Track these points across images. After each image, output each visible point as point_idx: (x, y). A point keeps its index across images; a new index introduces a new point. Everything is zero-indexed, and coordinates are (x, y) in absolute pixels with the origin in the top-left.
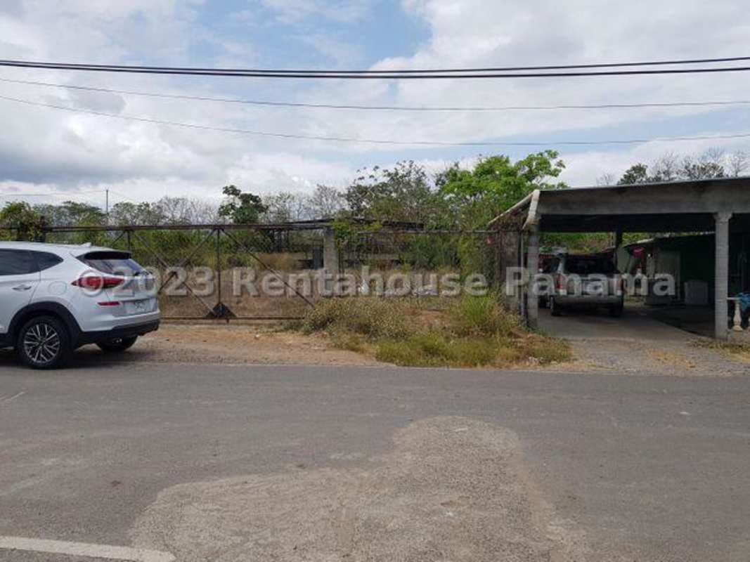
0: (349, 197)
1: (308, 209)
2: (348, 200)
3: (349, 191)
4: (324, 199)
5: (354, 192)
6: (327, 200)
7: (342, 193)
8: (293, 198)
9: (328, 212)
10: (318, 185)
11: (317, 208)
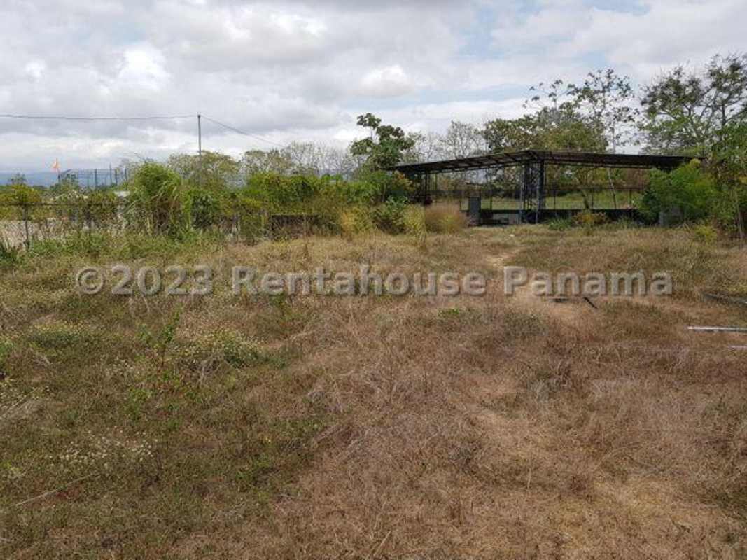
0: (486, 135)
1: (440, 149)
2: (486, 138)
3: (487, 128)
4: (458, 139)
5: (493, 128)
6: (462, 139)
7: (479, 130)
8: (424, 139)
9: (461, 153)
10: (453, 123)
11: (451, 148)
